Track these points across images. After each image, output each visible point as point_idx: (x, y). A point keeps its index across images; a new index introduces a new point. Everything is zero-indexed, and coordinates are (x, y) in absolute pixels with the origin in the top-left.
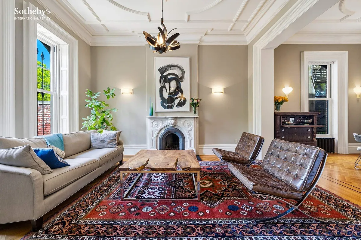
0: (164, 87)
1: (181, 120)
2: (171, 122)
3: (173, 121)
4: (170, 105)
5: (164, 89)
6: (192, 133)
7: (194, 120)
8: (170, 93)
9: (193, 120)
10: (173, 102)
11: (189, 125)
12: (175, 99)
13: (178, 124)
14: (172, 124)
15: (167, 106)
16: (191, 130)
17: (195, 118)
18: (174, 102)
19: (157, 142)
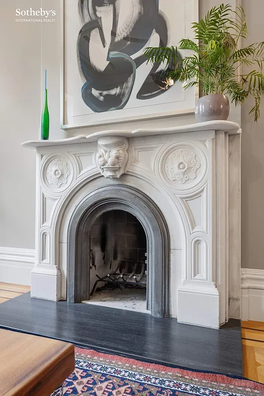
0: (94, 24)
1: (151, 149)
2: (106, 157)
3: (114, 152)
4: (115, 91)
5: (95, 34)
6: (203, 208)
7: (215, 141)
8: (114, 46)
9: (209, 144)
10: (126, 81)
11: (187, 170)
12: (134, 65)
13: (139, 168)
14: (109, 164)
15: (102, 98)
16: (198, 195)
17: (222, 136)
18: (130, 79)
19: (58, 242)
